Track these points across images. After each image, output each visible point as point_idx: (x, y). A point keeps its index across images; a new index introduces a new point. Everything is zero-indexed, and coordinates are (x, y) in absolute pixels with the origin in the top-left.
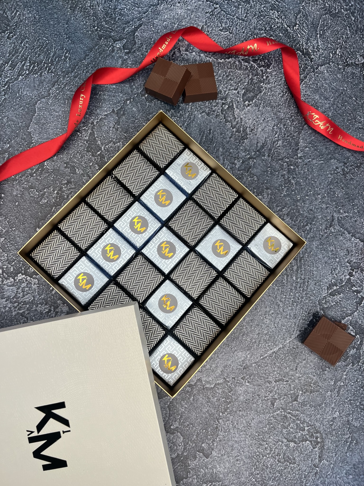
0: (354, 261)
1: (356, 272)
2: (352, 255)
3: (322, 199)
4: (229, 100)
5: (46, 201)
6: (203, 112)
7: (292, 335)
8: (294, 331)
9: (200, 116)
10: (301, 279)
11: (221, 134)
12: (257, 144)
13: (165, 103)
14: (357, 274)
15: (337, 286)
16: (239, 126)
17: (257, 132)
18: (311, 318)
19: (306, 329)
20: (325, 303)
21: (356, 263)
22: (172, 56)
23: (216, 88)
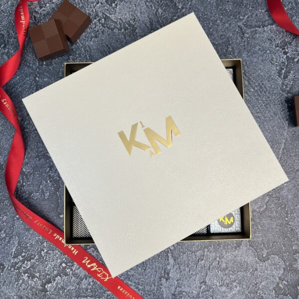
0: (280, 42)
1: (287, 49)
2: (274, 39)
3: (221, 22)
4: (100, 14)
5: (48, 193)
6: (91, 39)
7: (284, 127)
8: (283, 124)
9: (92, 43)
10: (257, 86)
11: (117, 42)
12: (146, 26)
13: (61, 57)
14: (289, 49)
15: (283, 69)
16: (123, 26)
17: (138, 18)
18: (286, 105)
19: (289, 115)
20: (287, 87)
21: (282, 42)
22: (36, 20)
23: (85, 14)
